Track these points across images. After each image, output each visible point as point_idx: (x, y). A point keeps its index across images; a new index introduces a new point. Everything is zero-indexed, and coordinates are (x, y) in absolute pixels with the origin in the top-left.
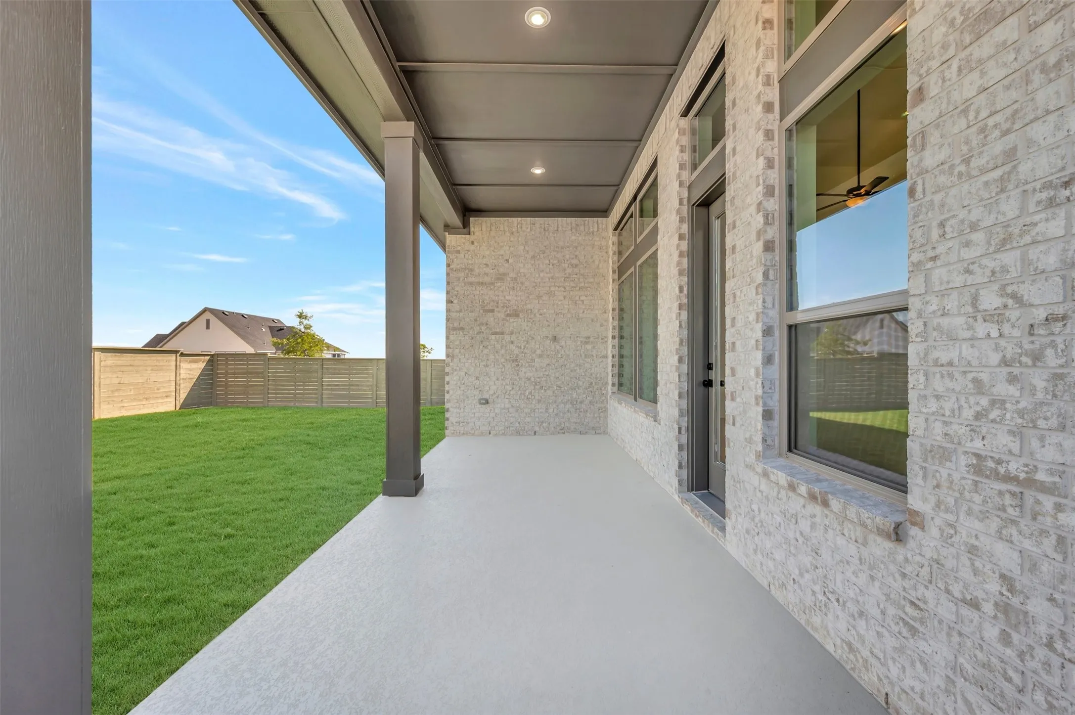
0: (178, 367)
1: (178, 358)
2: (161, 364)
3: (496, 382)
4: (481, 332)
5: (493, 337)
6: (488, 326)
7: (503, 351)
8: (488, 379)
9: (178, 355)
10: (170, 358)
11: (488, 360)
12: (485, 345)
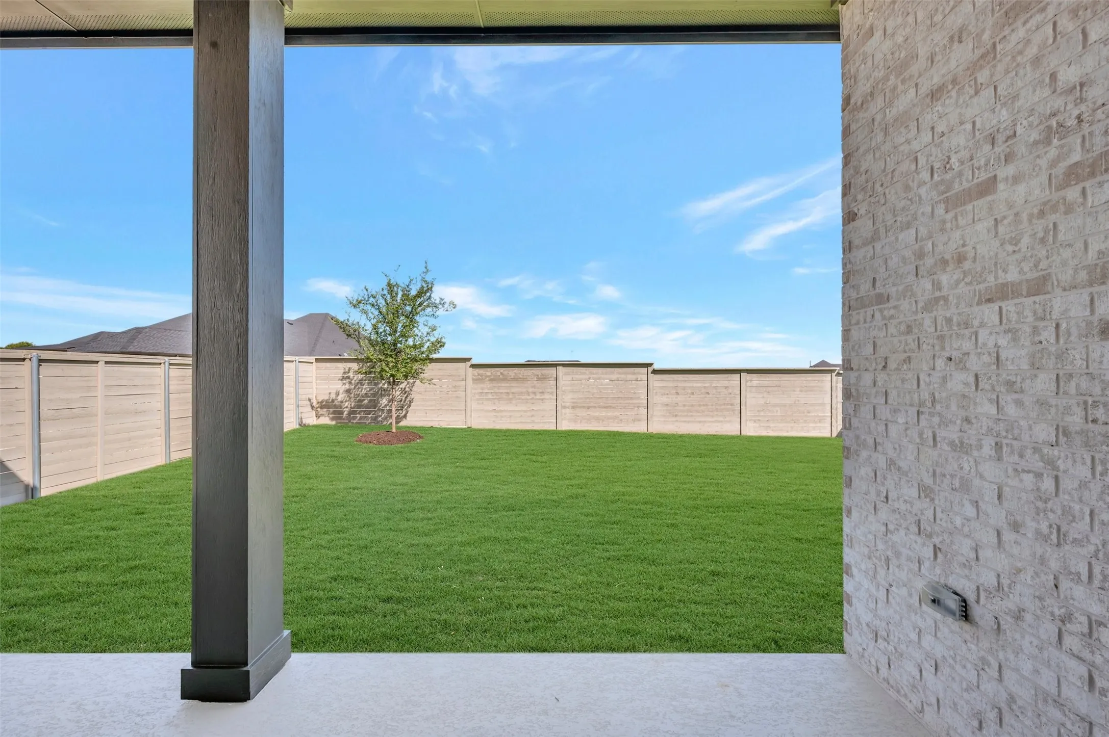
0: (834, 389)
1: (834, 378)
2: (812, 384)
3: (1009, 536)
4: (937, 300)
5: (989, 313)
6: (967, 265)
7: (1043, 383)
8: (970, 511)
9: (834, 374)
10: (824, 378)
11: (967, 420)
12: (955, 354)
